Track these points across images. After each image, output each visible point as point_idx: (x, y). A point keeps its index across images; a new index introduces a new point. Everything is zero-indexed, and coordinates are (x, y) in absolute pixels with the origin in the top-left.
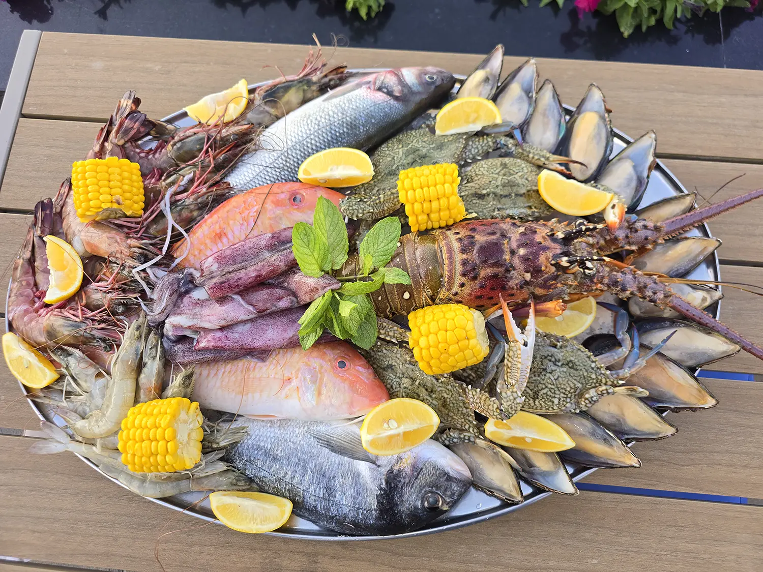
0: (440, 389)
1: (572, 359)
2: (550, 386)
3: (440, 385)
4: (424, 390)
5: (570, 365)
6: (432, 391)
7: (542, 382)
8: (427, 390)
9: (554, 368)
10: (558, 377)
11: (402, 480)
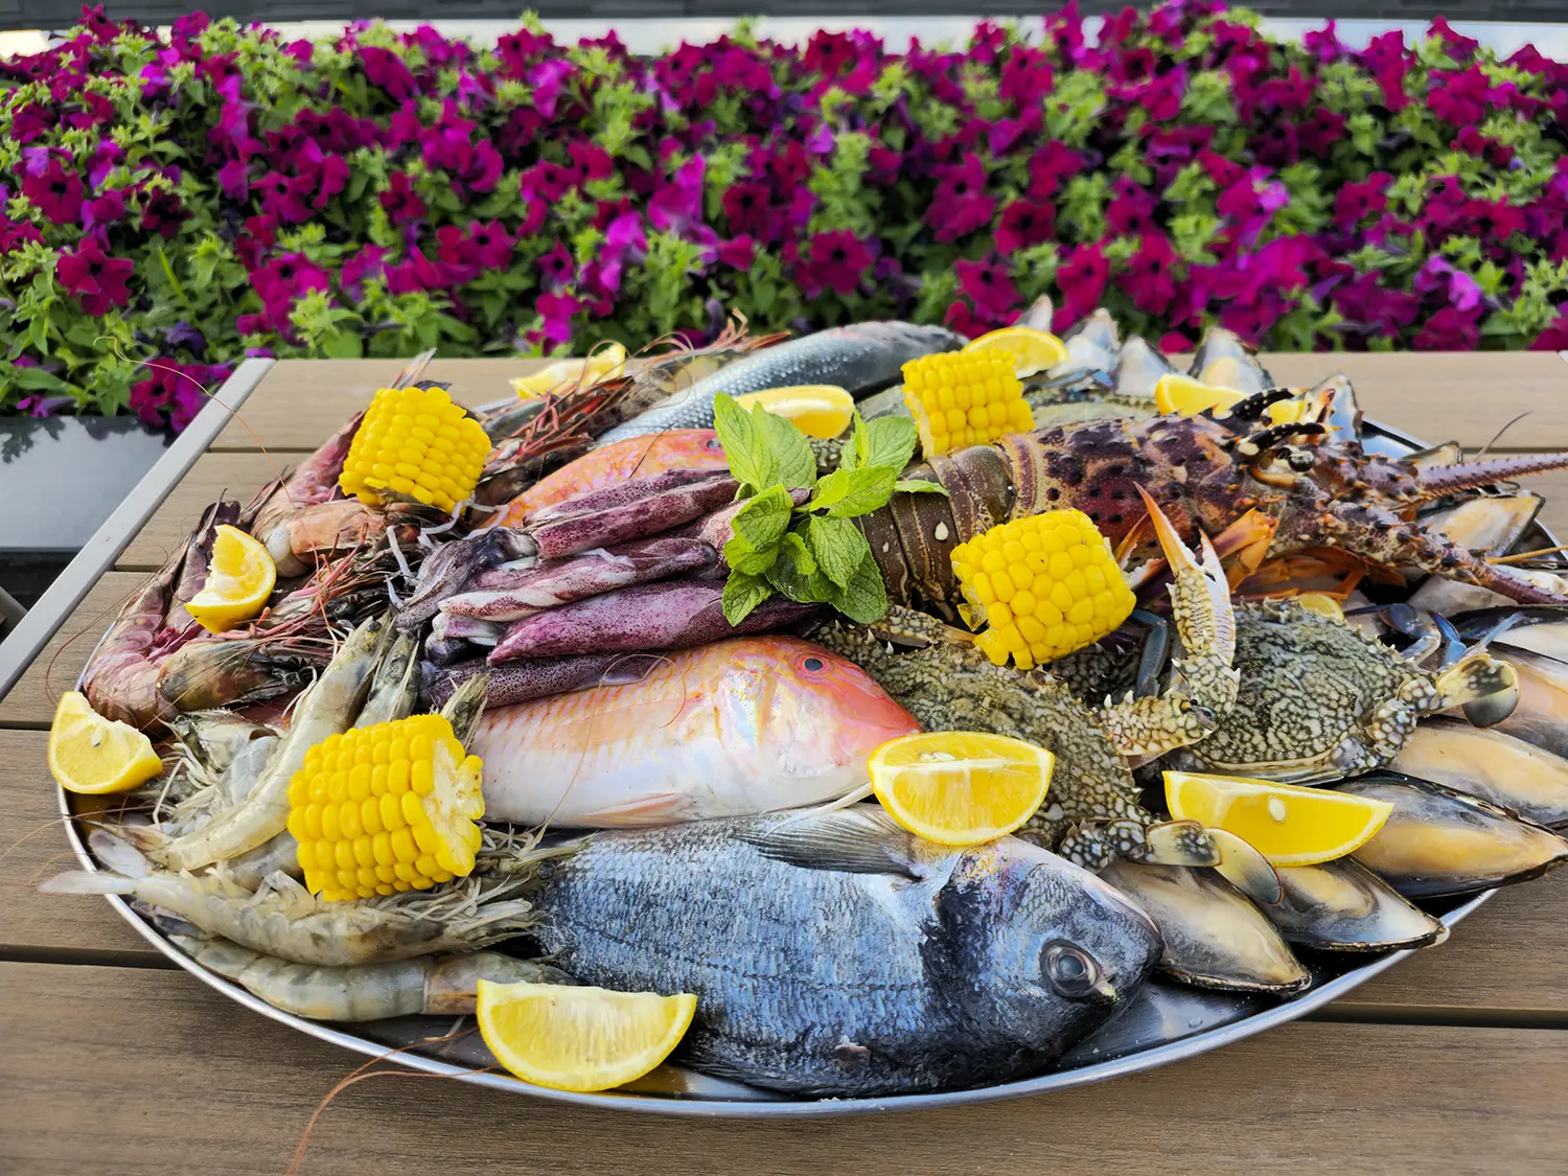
0: (1039, 713)
1: (1323, 638)
2: (1290, 692)
3: (1040, 703)
4: (1003, 716)
5: (1322, 649)
6: (1022, 719)
7: (1270, 685)
8: (1010, 715)
9: (1288, 656)
10: (1303, 673)
11: (982, 908)
